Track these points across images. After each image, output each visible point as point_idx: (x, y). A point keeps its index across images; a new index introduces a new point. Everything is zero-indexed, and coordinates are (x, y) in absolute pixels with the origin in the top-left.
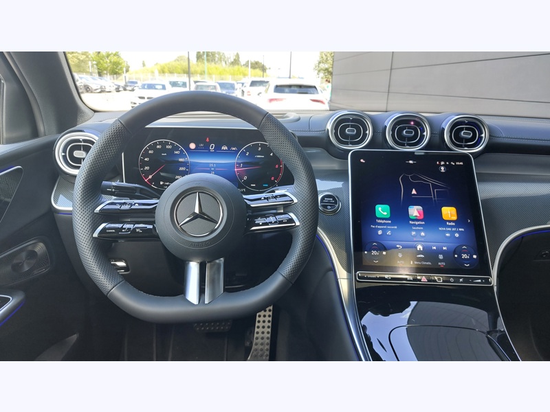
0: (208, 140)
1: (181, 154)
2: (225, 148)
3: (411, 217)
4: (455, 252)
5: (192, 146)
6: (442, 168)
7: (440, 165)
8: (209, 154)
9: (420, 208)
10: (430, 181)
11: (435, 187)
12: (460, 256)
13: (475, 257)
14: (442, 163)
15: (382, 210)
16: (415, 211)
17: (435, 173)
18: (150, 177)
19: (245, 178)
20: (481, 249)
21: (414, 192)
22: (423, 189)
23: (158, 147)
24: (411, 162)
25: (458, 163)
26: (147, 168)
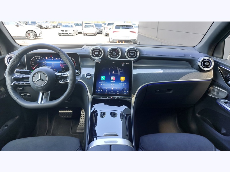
0: (51, 56)
1: (43, 61)
2: (56, 58)
3: (111, 80)
4: (122, 90)
5: (47, 58)
6: (123, 65)
7: (122, 64)
8: (52, 60)
9: (114, 77)
10: (119, 69)
11: (120, 71)
12: (123, 91)
13: (128, 91)
14: (123, 63)
15: (103, 78)
16: (113, 78)
17: (121, 66)
18: (34, 68)
19: (64, 68)
20: (130, 89)
21: (113, 72)
22: (116, 71)
23: (36, 58)
24: (114, 63)
25: (128, 63)
26: (33, 65)
